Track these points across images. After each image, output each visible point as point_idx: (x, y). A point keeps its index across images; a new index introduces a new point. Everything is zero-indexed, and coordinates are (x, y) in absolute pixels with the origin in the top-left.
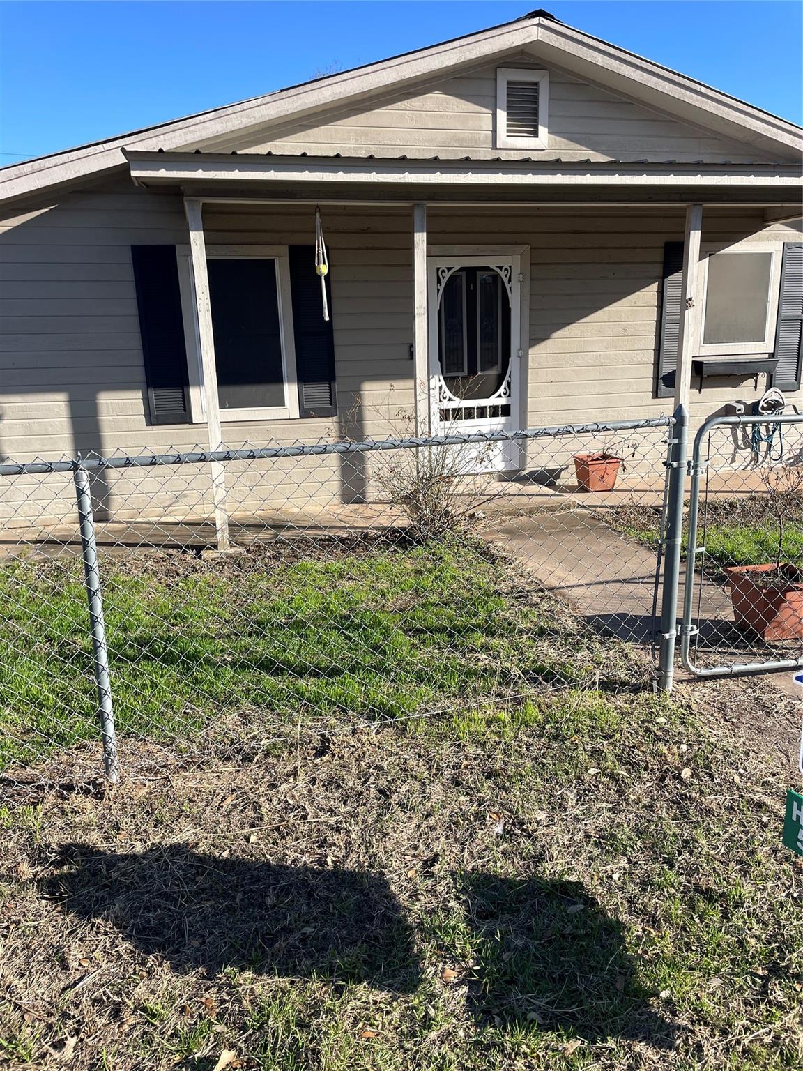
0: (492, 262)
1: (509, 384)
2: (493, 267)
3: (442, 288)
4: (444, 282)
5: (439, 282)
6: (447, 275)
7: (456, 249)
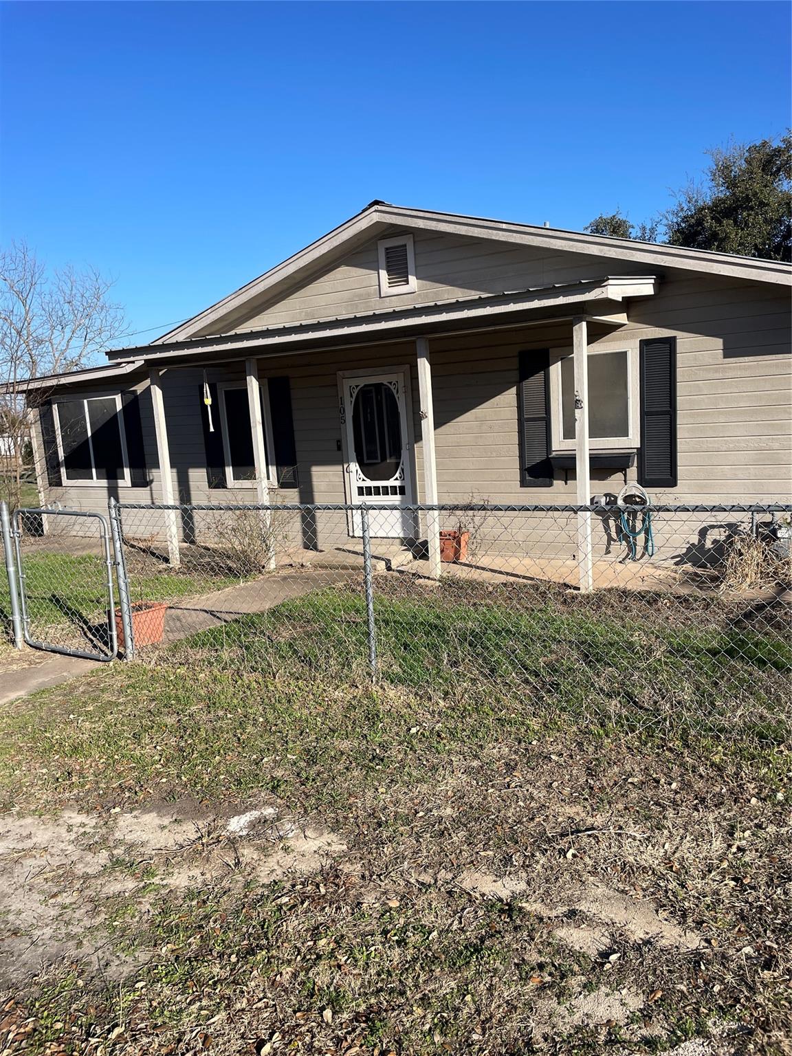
0: (384, 379)
1: (403, 470)
2: (385, 383)
3: (353, 400)
4: (354, 396)
5: (351, 396)
6: (356, 391)
7: (361, 372)
